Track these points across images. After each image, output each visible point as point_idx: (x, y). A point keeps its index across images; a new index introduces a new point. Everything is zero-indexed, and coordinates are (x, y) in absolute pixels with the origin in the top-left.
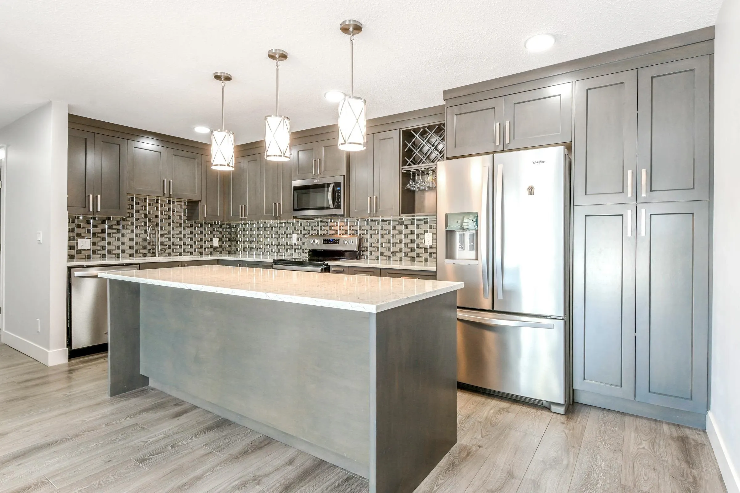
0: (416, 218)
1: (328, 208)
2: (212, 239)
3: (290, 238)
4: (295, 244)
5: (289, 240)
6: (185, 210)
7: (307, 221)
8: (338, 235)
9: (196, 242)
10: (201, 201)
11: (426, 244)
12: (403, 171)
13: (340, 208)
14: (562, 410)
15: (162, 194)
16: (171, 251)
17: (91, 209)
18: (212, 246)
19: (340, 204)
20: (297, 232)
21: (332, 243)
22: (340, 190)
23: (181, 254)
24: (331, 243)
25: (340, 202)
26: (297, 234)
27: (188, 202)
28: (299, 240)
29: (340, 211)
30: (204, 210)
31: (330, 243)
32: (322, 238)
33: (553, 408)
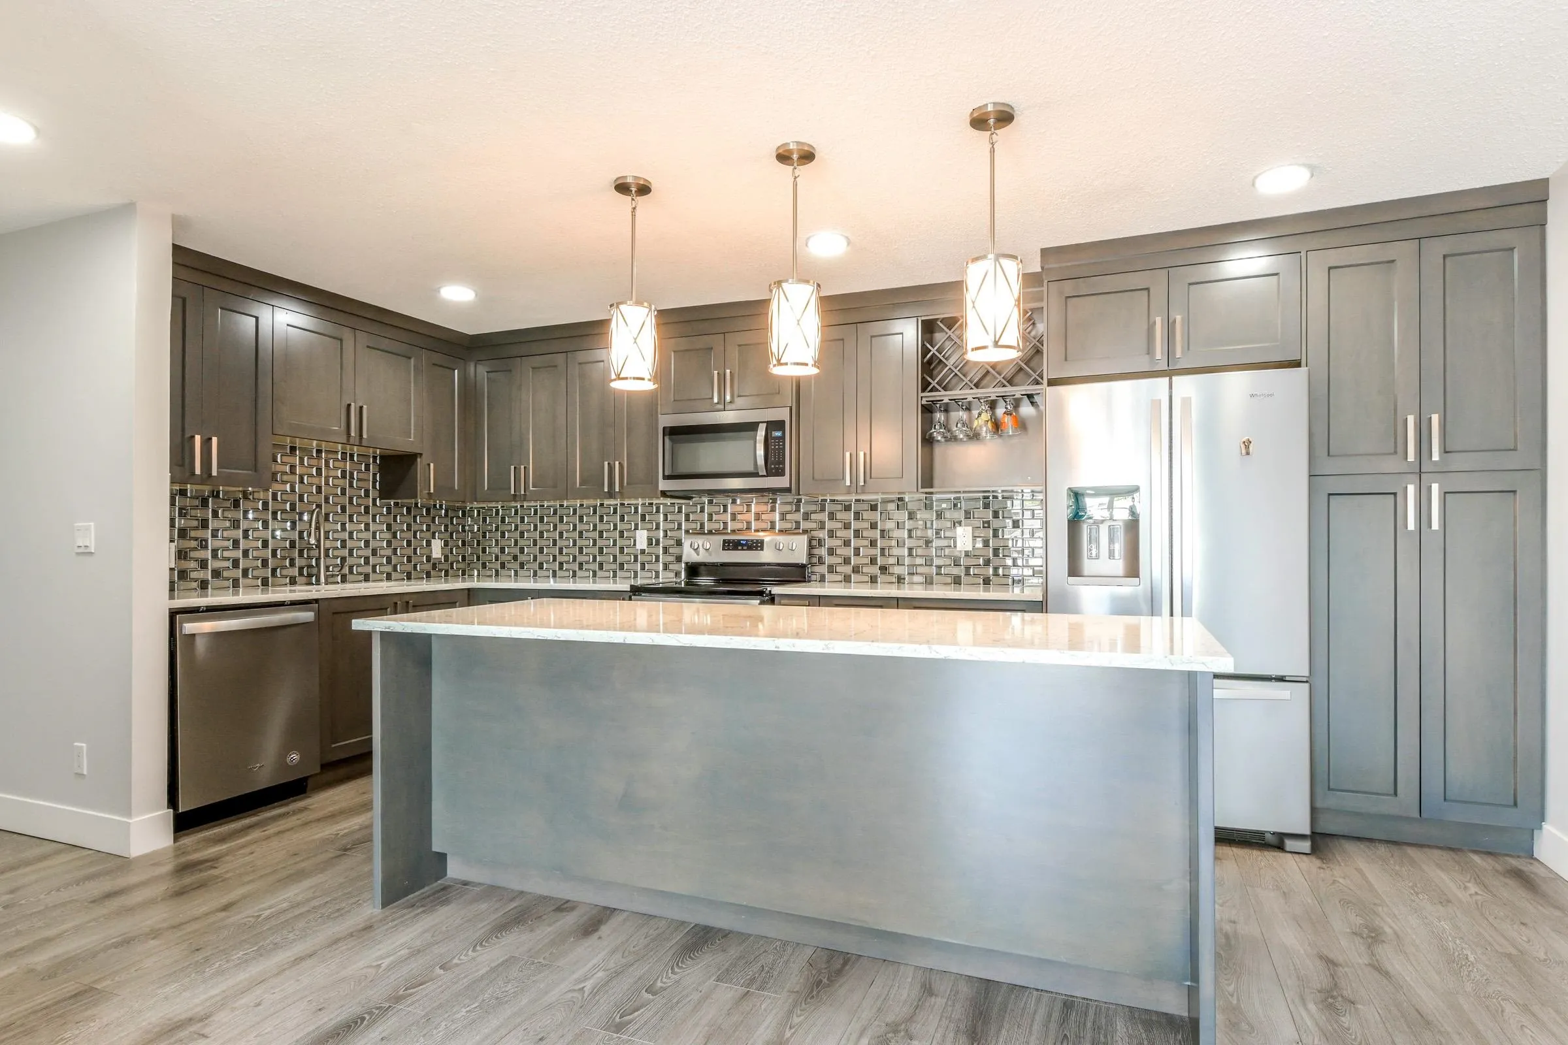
0: (935, 497)
1: (755, 474)
2: (429, 544)
3: (629, 538)
4: (643, 552)
5: (627, 542)
6: (374, 475)
7: (673, 501)
8: (753, 531)
9: (398, 550)
10: (421, 454)
11: (958, 549)
12: (924, 402)
13: (783, 474)
14: (1305, 846)
15: (345, 437)
16: (369, 569)
17: (198, 471)
18: (429, 559)
19: (781, 466)
20: (649, 526)
21: (745, 548)
22: (783, 438)
23: (367, 578)
24: (742, 550)
25: (784, 463)
26: (648, 530)
27: (382, 457)
28: (654, 544)
29: (782, 482)
30: (428, 474)
31: (740, 548)
32: (720, 539)
33: (1290, 844)
